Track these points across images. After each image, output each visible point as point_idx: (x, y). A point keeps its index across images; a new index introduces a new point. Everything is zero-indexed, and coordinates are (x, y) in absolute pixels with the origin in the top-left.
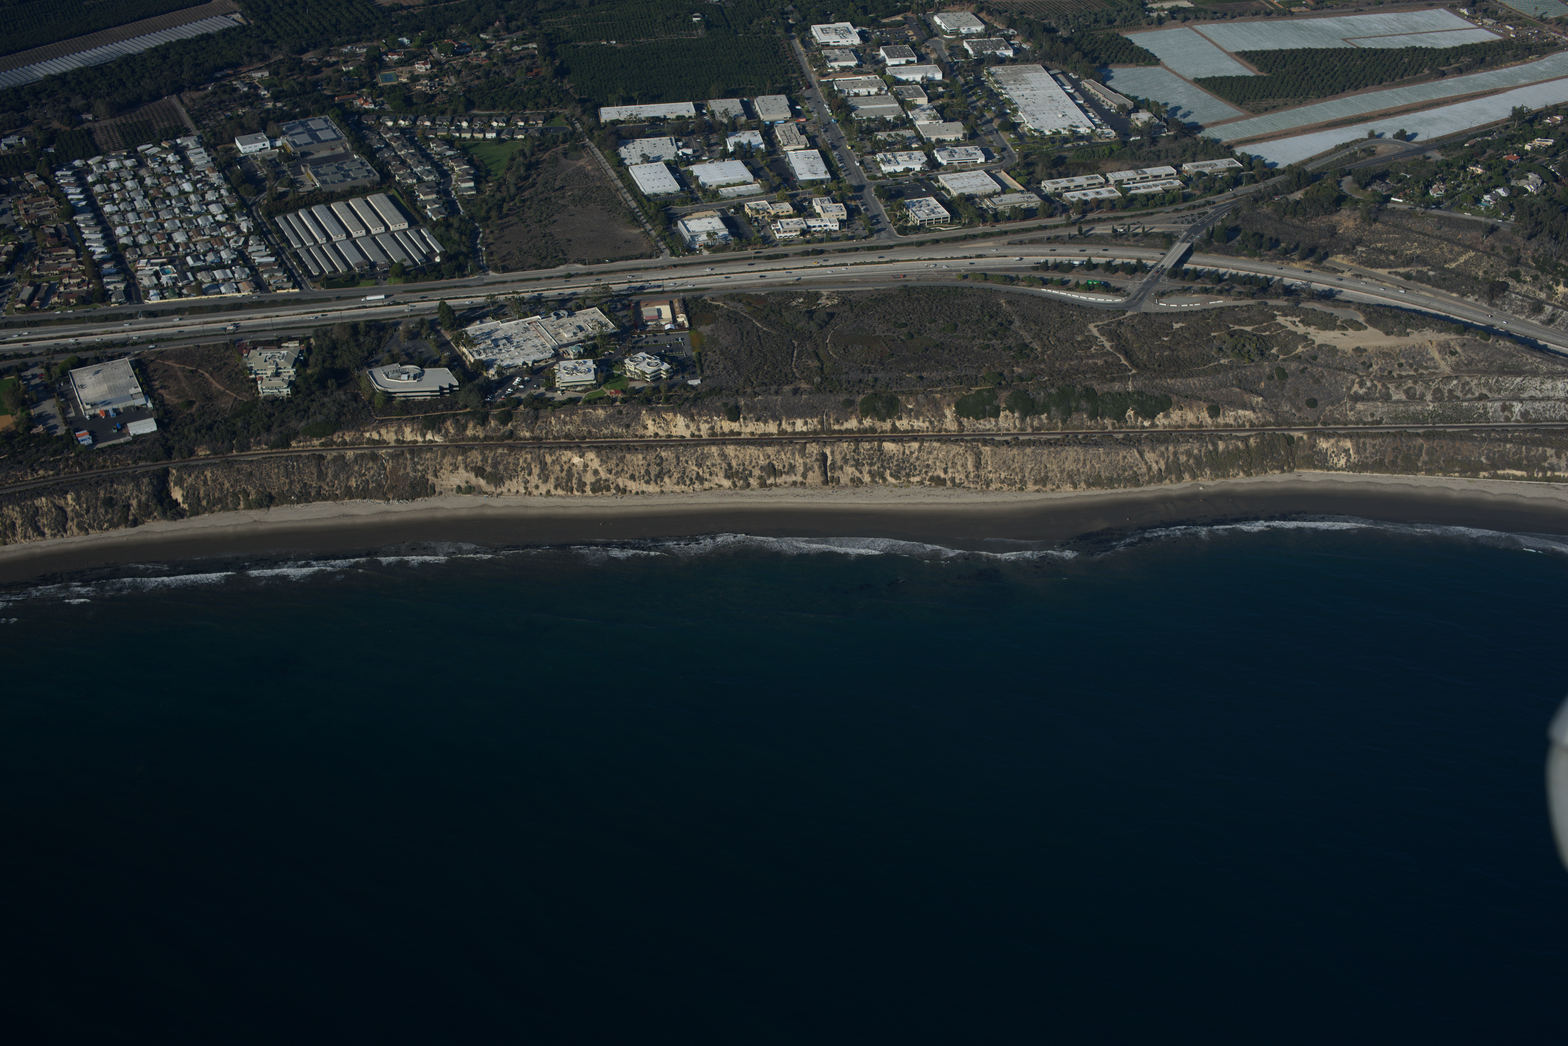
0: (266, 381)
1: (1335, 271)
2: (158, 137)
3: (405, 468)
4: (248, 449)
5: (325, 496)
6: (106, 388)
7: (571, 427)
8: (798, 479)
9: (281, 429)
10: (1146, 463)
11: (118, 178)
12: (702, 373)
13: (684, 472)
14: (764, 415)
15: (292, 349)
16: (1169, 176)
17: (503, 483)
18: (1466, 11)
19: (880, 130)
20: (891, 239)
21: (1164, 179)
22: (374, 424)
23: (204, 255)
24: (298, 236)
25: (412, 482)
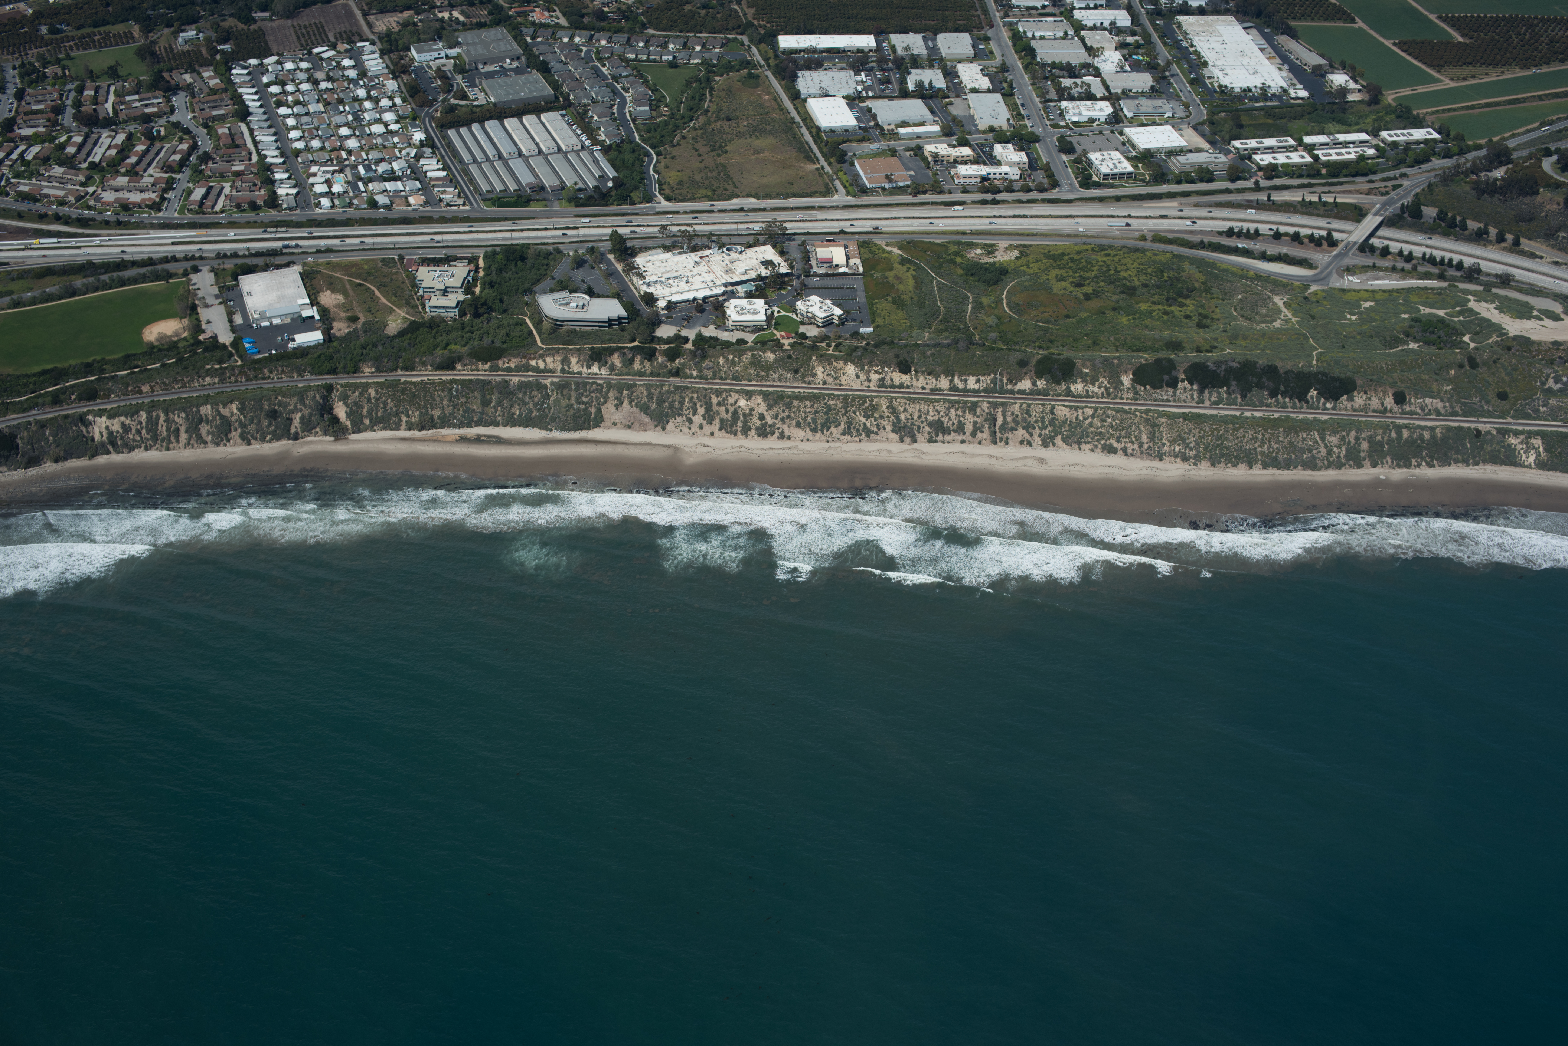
0: (433, 299)
1: (1531, 256)
2: (332, 39)
3: (569, 399)
4: (413, 369)
5: (487, 422)
6: (275, 297)
7: (739, 368)
8: (967, 438)
9: (446, 351)
10: (1326, 447)
11: (293, 80)
12: (874, 321)
13: (851, 423)
14: (936, 370)
15: (460, 269)
16: (1363, 143)
17: (668, 421)
19: (1065, 77)
20: (1073, 192)
21: (1358, 146)
22: (541, 352)
23: (376, 165)
24: (470, 151)
25: (575, 414)
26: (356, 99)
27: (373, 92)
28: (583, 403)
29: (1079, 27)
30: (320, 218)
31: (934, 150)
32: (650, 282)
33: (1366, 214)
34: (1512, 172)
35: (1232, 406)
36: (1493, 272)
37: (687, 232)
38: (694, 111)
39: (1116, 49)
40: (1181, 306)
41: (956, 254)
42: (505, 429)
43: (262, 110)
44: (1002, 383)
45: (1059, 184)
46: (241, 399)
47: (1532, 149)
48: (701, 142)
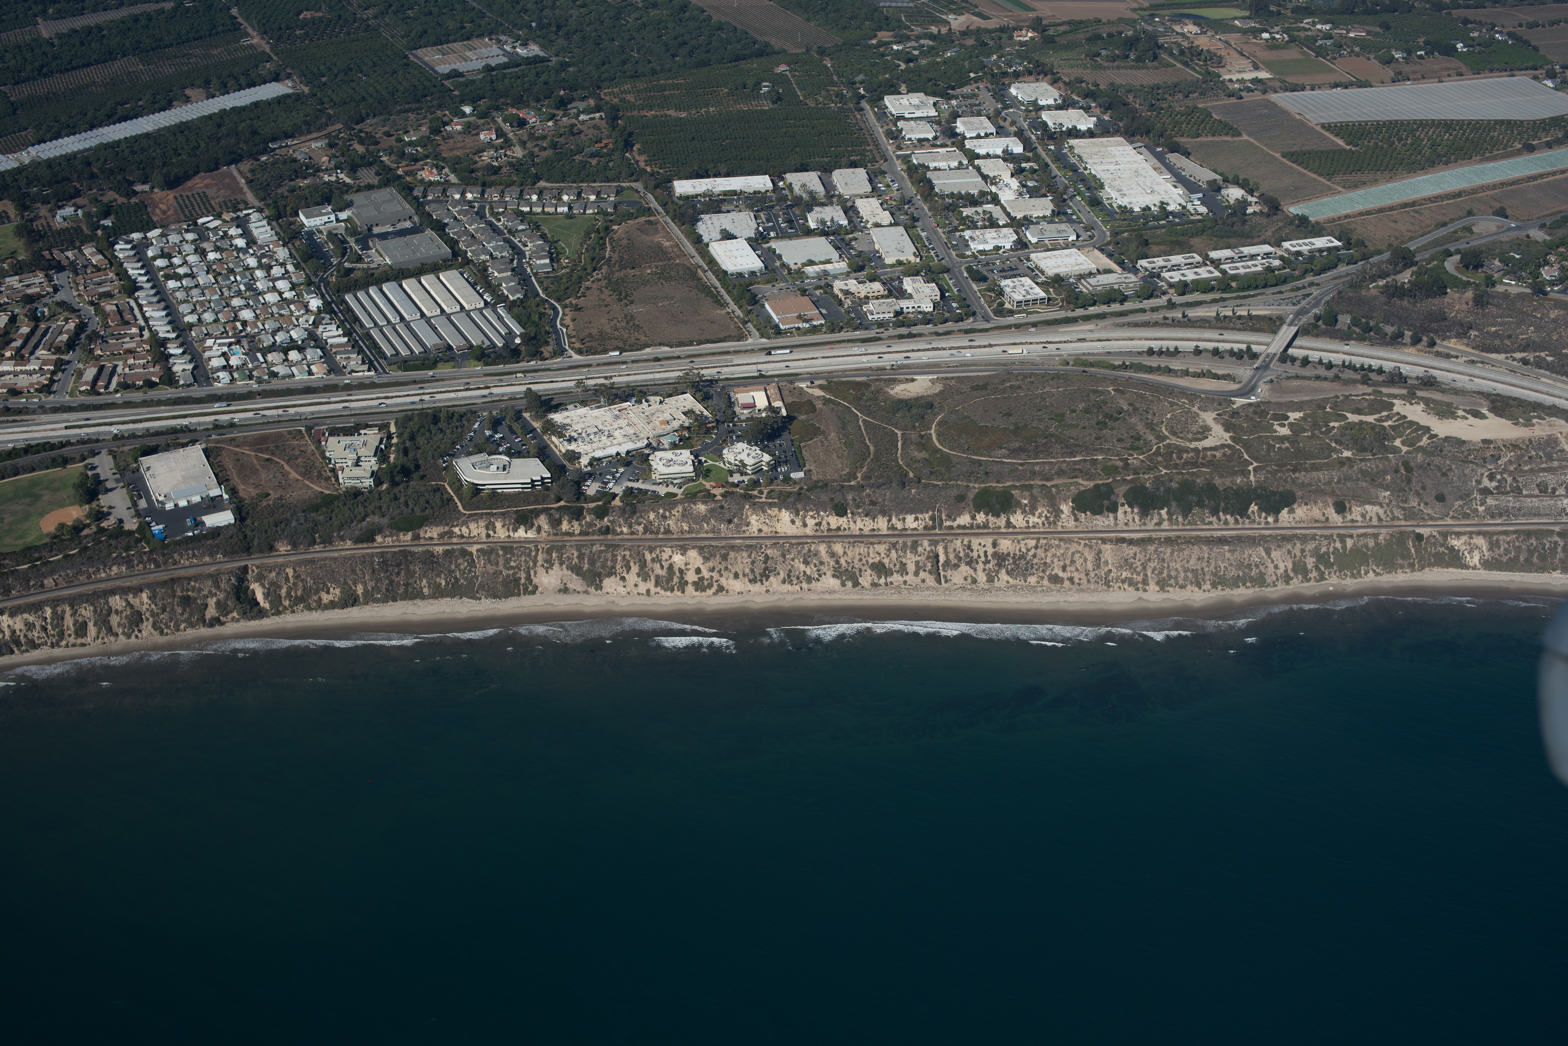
0: (346, 470)
1: (1448, 356)
2: (218, 209)
3: (497, 564)
4: (331, 543)
5: (413, 594)
6: (179, 478)
7: (670, 522)
8: (910, 578)
9: (364, 523)
10: (1273, 562)
11: (180, 253)
12: (804, 466)
13: (790, 571)
14: (873, 510)
15: (372, 437)
16: (1267, 255)
17: (601, 581)
18: (1549, 83)
19: (965, 206)
20: (988, 321)
21: (1263, 258)
22: (463, 518)
23: (274, 334)
24: (369, 315)
25: (504, 580)
26: (247, 268)
27: (264, 261)
28: (512, 568)
29: (973, 156)
30: (219, 393)
31: (844, 288)
32: (571, 440)
33: (1281, 325)
34: (1418, 274)
35: (1175, 527)
36: (1414, 375)
37: (603, 385)
38: (596, 261)
39: (1012, 175)
40: (1112, 429)
41: (879, 391)
42: (431, 601)
43: (150, 285)
44: (941, 520)
45: (974, 314)
46: (152, 586)
47: (1433, 251)
48: (607, 292)
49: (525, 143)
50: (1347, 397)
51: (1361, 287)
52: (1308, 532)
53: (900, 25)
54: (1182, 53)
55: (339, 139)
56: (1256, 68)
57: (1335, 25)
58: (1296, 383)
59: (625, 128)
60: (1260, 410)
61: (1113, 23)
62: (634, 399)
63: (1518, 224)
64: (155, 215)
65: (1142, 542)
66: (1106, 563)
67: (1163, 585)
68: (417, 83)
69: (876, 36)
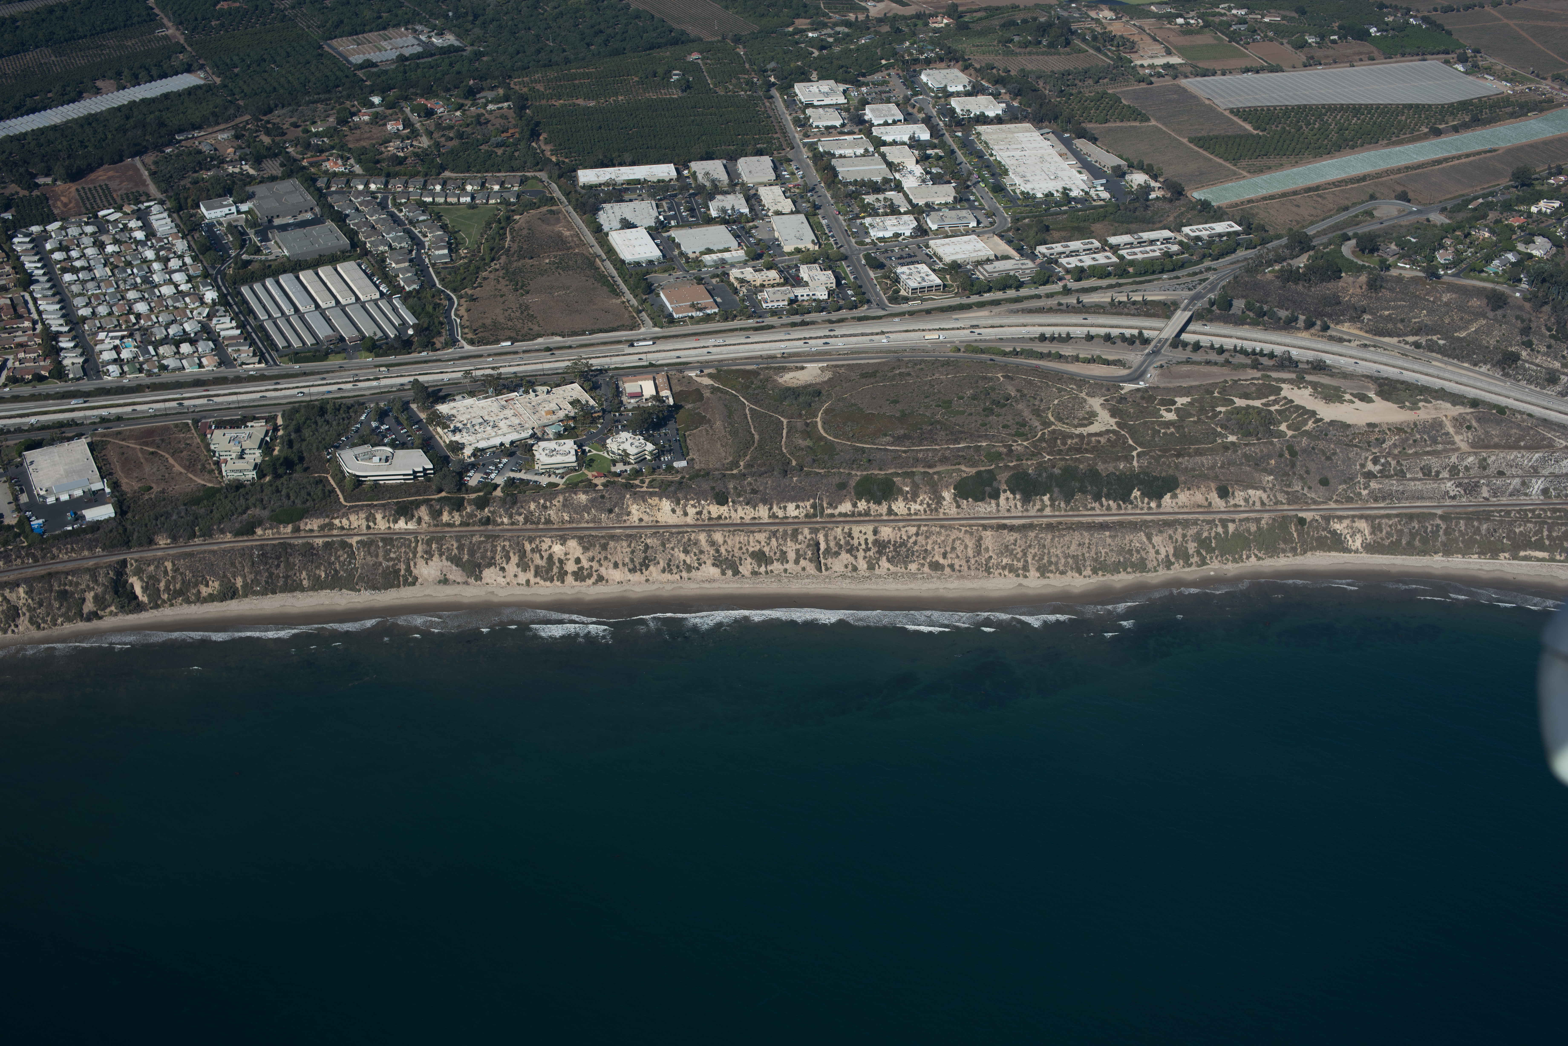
0: (230, 462)
1: (1341, 340)
2: (119, 202)
3: (377, 556)
4: (211, 536)
5: (292, 587)
6: (62, 472)
7: (551, 512)
8: (790, 566)
9: (245, 516)
10: (1154, 547)
11: (78, 245)
12: (688, 454)
13: (670, 560)
14: (754, 499)
15: (258, 429)
16: (1167, 240)
17: (481, 572)
18: (1460, 67)
19: (868, 193)
20: (884, 309)
21: (1162, 243)
22: (344, 510)
23: (167, 327)
24: (264, 307)
25: (384, 571)
26: (145, 261)
27: (161, 253)
28: (392, 559)
29: (879, 143)
30: (108, 386)
31: (740, 276)
32: (456, 430)
33: (1175, 310)
34: (1314, 258)
35: (1057, 513)
36: (1305, 359)
37: (491, 375)
38: (494, 252)
39: (917, 162)
40: (998, 416)
41: (768, 379)
42: (311, 593)
43: (46, 278)
44: (823, 508)
45: (868, 301)
46: (28, 581)
47: (1331, 235)
48: (503, 282)
49: (432, 133)
50: (1236, 381)
51: (1257, 272)
52: (1190, 517)
53: (818, 12)
54: (1095, 38)
55: (245, 130)
56: (1169, 53)
57: (1251, 10)
58: (1185, 368)
59: (532, 118)
60: (1147, 395)
61: (1029, 9)
62: (522, 390)
63: (1420, 207)
64: (56, 207)
65: (1023, 529)
66: (987, 549)
67: (1043, 571)
68: (329, 74)
69: (793, 23)
